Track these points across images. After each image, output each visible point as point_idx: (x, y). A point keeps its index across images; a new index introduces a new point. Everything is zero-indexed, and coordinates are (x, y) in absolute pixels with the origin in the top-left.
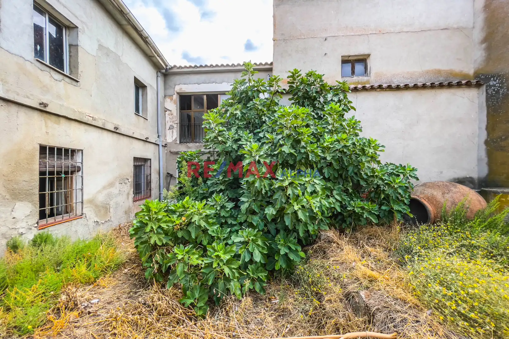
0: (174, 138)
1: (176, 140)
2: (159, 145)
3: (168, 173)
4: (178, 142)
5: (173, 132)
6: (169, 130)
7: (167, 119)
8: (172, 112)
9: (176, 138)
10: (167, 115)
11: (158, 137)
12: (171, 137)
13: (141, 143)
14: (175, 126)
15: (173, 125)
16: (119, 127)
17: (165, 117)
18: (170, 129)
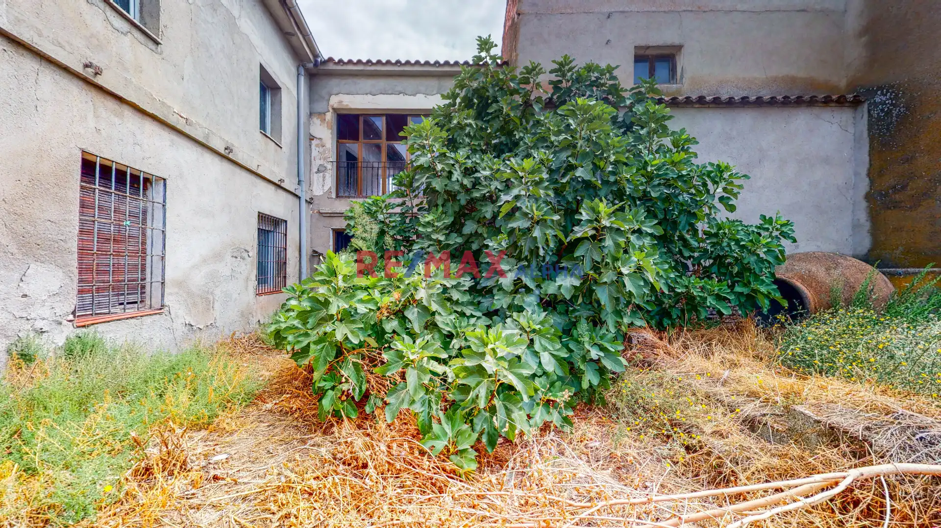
0: (326, 188)
1: (331, 192)
2: (300, 198)
3: (315, 252)
4: (334, 196)
5: (324, 177)
6: (316, 173)
7: (315, 153)
8: (324, 141)
9: (331, 188)
10: (313, 147)
11: (299, 183)
12: (321, 187)
13: (272, 188)
14: (329, 166)
15: (326, 165)
16: (235, 150)
17: (311, 150)
18: (318, 171)
